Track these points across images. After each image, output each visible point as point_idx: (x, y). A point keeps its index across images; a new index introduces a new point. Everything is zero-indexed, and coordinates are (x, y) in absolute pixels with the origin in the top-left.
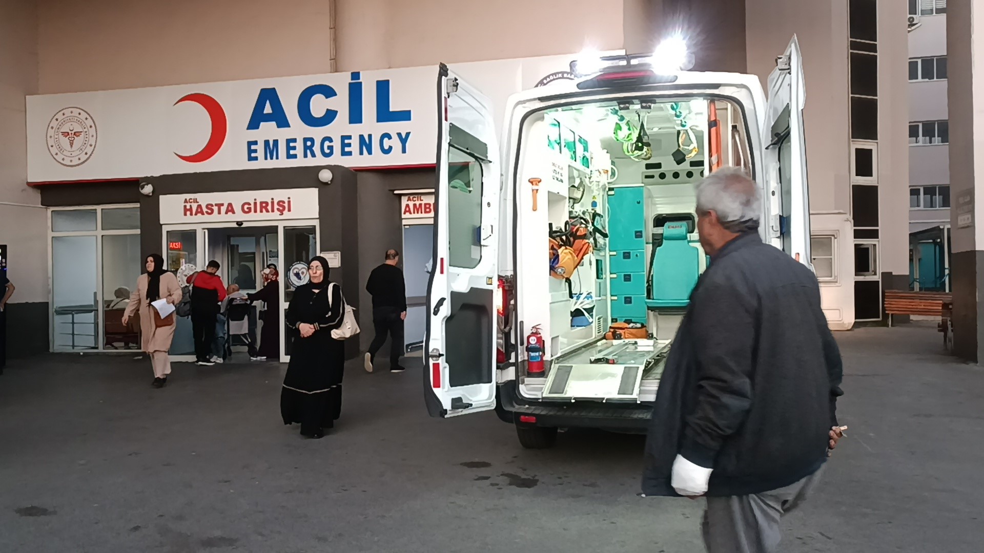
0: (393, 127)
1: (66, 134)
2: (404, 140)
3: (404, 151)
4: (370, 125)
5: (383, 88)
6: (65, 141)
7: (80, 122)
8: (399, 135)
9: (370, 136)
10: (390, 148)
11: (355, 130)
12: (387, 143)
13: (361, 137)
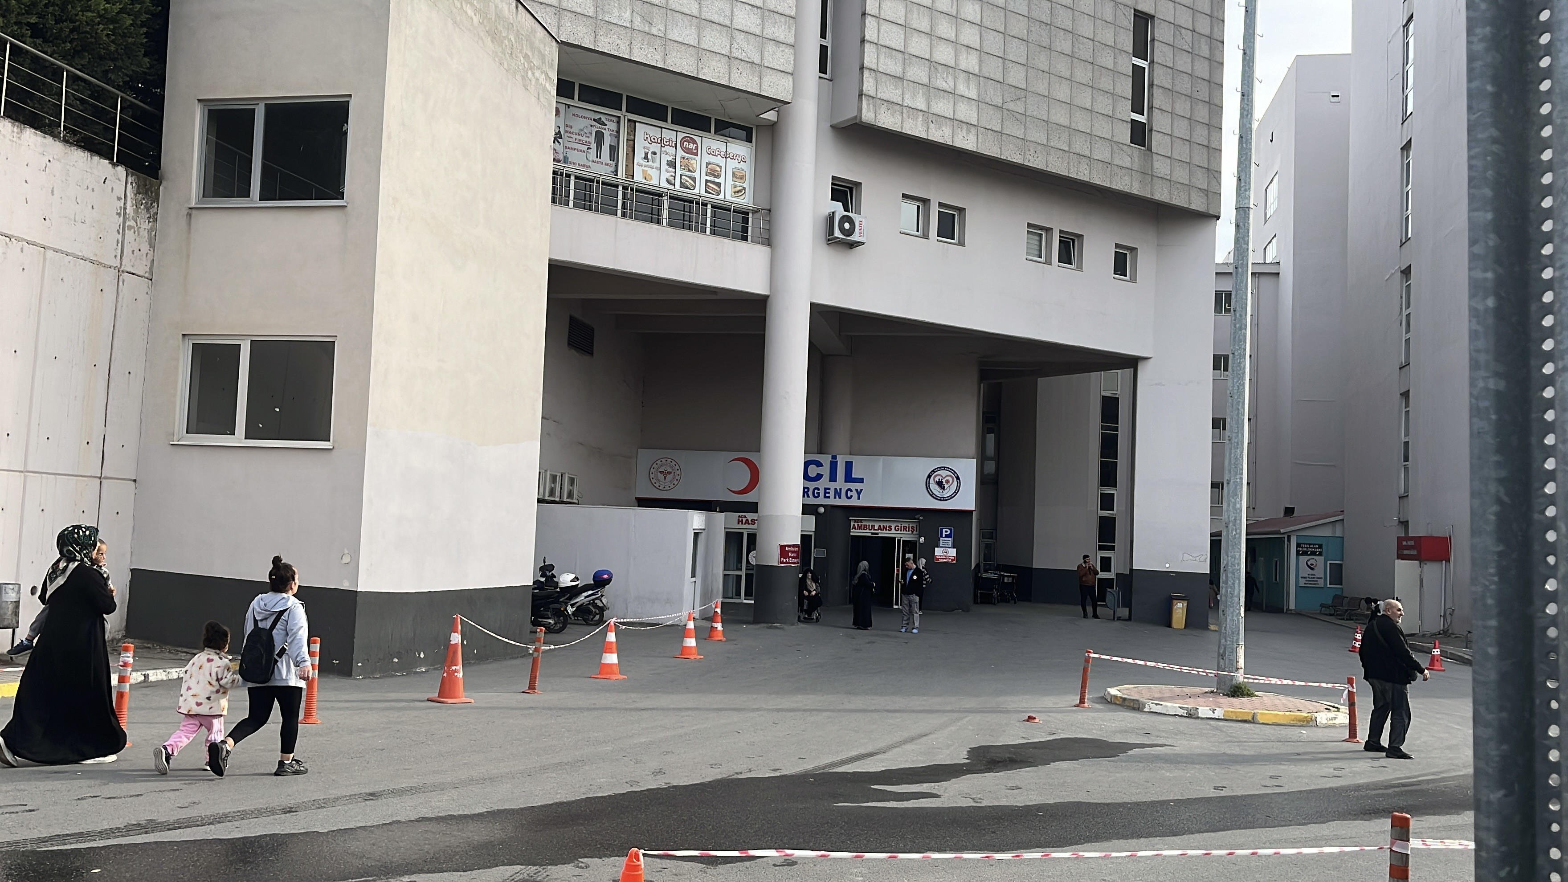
0: (854, 486)
1: (661, 472)
2: (859, 493)
3: (859, 498)
4: (840, 483)
5: (849, 466)
6: (661, 477)
7: (672, 467)
8: (857, 490)
9: (840, 489)
10: (851, 496)
11: (833, 486)
12: (849, 494)
13: (836, 489)
